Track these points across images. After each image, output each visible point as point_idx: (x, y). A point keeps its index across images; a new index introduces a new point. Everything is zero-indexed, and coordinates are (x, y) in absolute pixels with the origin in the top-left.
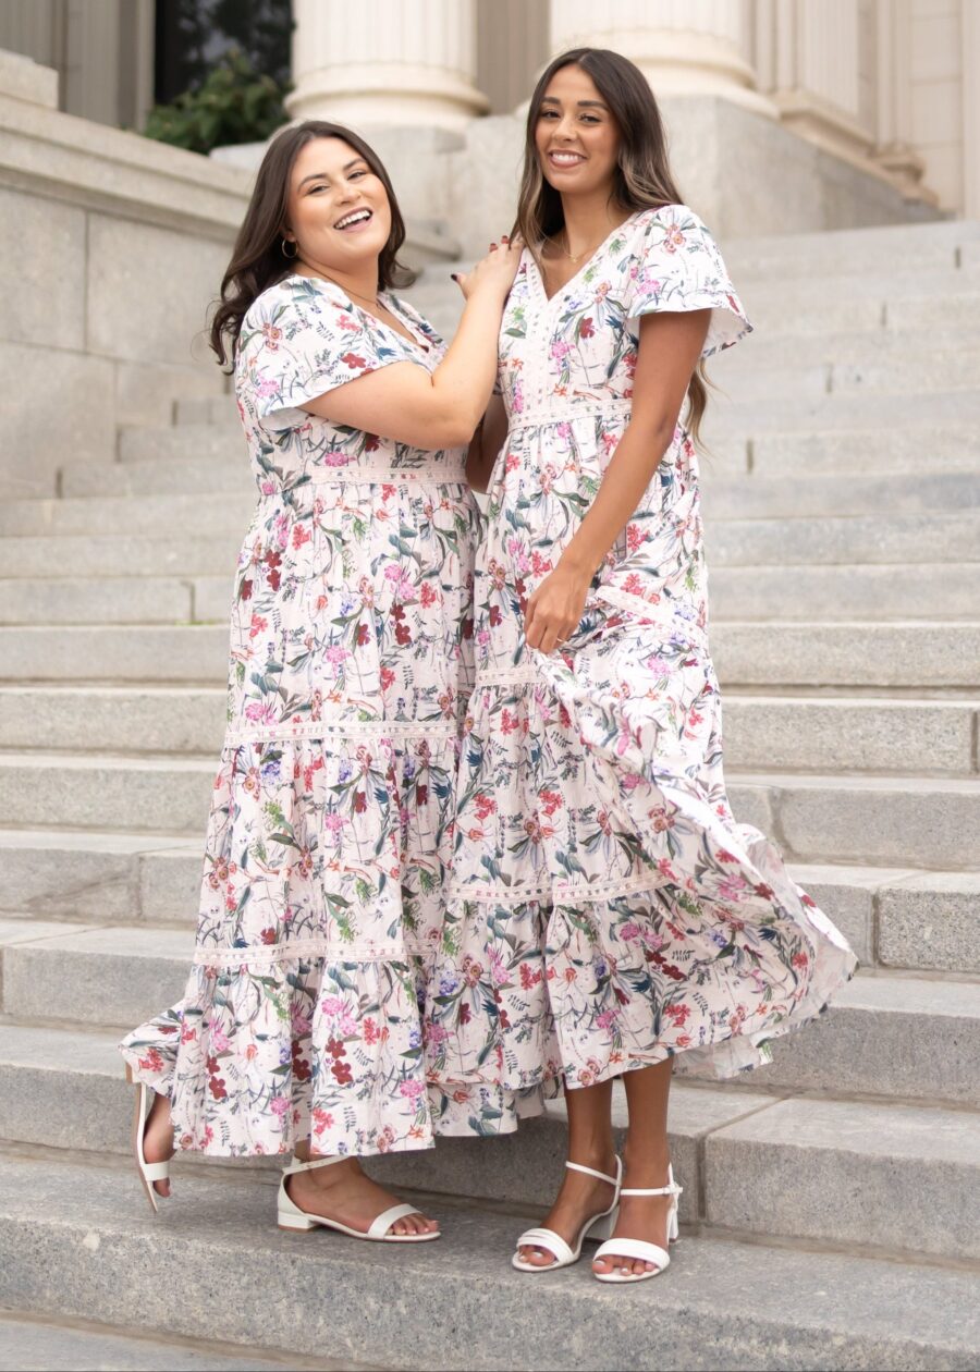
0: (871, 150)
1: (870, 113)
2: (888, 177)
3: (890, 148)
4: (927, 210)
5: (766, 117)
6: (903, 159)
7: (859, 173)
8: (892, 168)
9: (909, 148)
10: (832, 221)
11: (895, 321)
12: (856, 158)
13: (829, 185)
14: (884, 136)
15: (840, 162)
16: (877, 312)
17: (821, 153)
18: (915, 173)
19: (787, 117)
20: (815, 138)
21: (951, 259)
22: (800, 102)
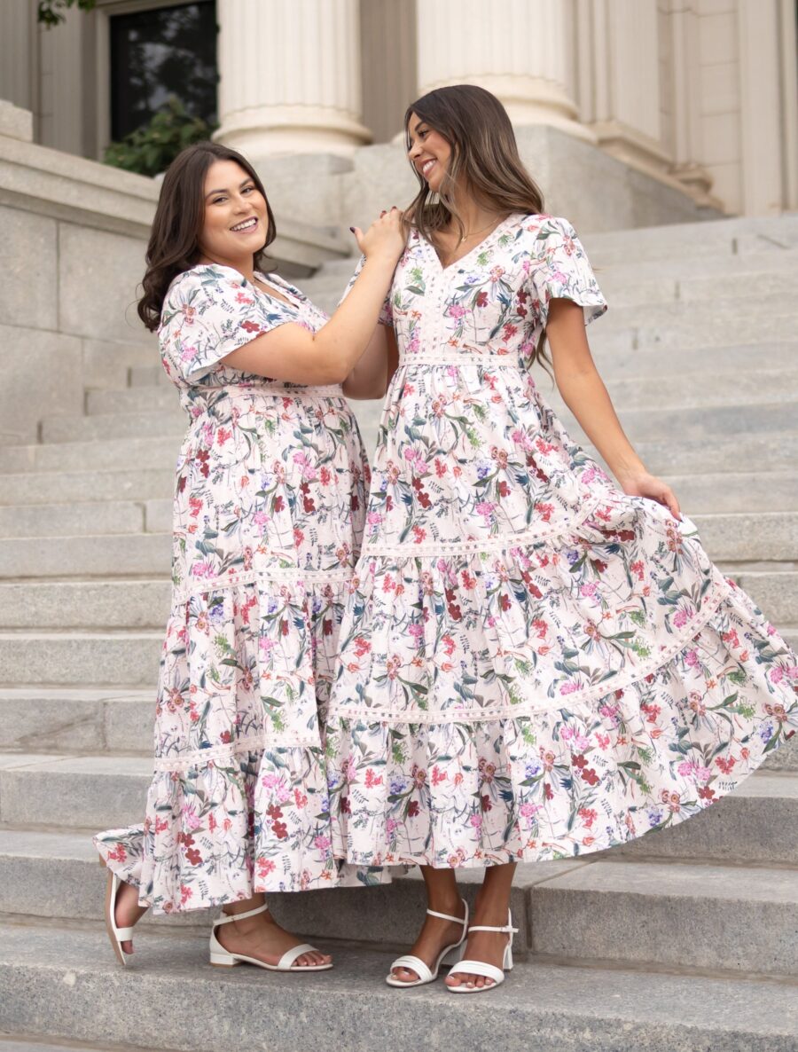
0: (672, 168)
1: (669, 139)
2: (684, 188)
3: (686, 166)
4: (715, 212)
5: (586, 142)
6: (696, 175)
7: (661, 186)
8: (687, 182)
9: (700, 166)
10: (640, 220)
11: (686, 295)
12: (660, 174)
13: (637, 194)
14: (681, 158)
15: (646, 177)
16: (672, 290)
17: (631, 170)
18: (706, 185)
19: (603, 142)
20: (626, 158)
21: (728, 247)
22: (613, 131)
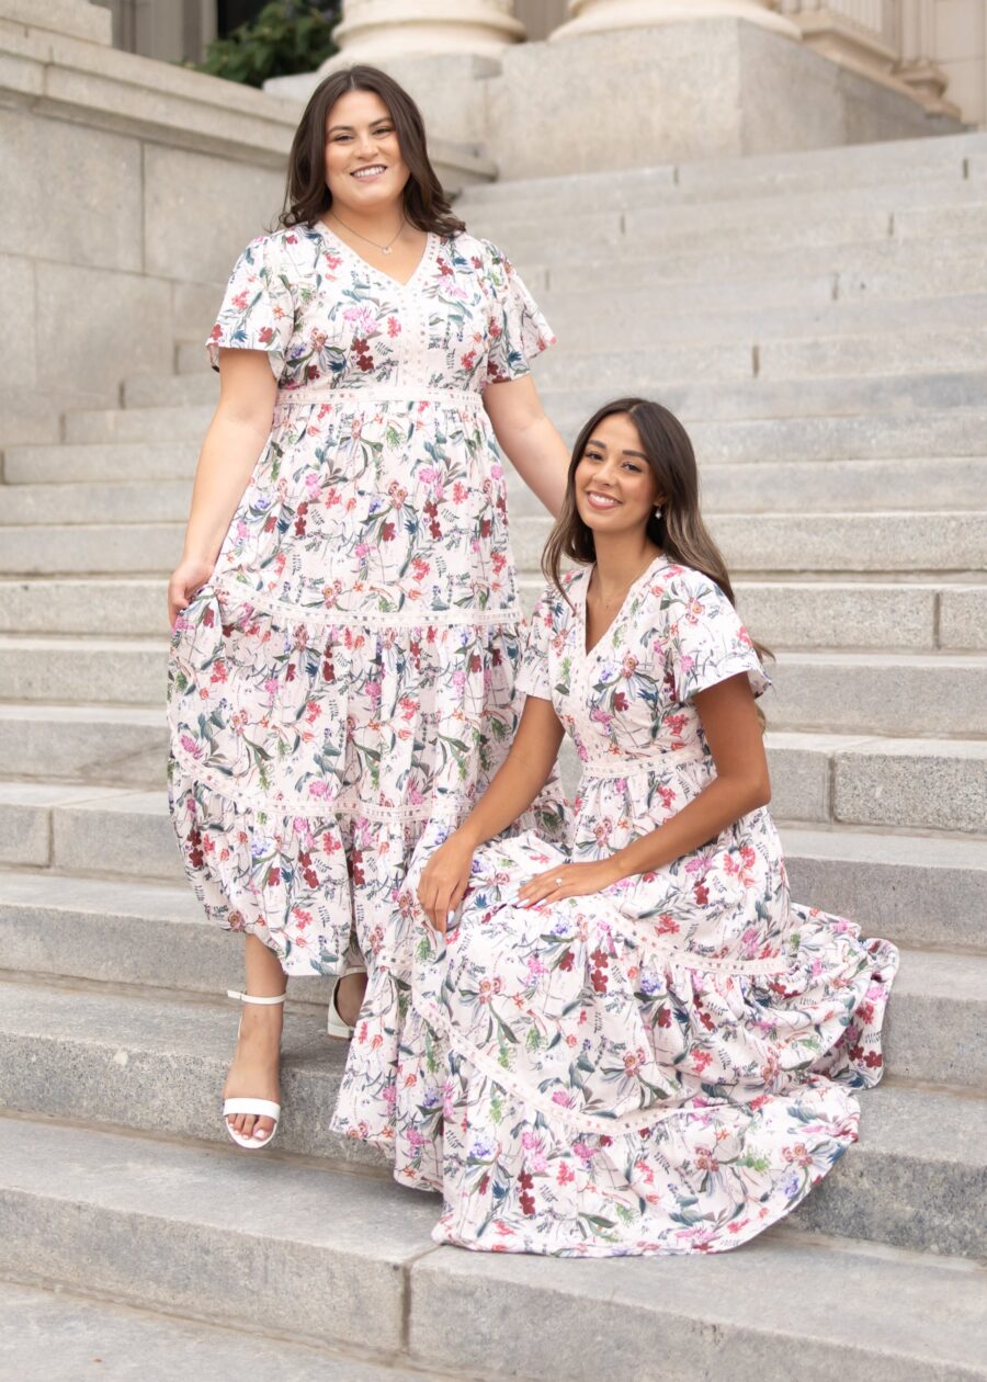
0: (896, 68)
1: (894, 29)
2: (910, 91)
3: (915, 62)
4: (951, 123)
5: (789, 37)
6: (928, 74)
7: (881, 89)
8: (914, 84)
9: (932, 63)
10: (853, 135)
11: (902, 231)
12: (881, 75)
13: (851, 100)
14: (909, 53)
15: (863, 79)
16: (885, 224)
17: (842, 70)
18: (939, 87)
19: (808, 36)
20: (837, 56)
21: (960, 171)
22: (823, 22)
